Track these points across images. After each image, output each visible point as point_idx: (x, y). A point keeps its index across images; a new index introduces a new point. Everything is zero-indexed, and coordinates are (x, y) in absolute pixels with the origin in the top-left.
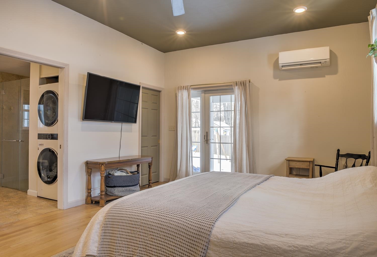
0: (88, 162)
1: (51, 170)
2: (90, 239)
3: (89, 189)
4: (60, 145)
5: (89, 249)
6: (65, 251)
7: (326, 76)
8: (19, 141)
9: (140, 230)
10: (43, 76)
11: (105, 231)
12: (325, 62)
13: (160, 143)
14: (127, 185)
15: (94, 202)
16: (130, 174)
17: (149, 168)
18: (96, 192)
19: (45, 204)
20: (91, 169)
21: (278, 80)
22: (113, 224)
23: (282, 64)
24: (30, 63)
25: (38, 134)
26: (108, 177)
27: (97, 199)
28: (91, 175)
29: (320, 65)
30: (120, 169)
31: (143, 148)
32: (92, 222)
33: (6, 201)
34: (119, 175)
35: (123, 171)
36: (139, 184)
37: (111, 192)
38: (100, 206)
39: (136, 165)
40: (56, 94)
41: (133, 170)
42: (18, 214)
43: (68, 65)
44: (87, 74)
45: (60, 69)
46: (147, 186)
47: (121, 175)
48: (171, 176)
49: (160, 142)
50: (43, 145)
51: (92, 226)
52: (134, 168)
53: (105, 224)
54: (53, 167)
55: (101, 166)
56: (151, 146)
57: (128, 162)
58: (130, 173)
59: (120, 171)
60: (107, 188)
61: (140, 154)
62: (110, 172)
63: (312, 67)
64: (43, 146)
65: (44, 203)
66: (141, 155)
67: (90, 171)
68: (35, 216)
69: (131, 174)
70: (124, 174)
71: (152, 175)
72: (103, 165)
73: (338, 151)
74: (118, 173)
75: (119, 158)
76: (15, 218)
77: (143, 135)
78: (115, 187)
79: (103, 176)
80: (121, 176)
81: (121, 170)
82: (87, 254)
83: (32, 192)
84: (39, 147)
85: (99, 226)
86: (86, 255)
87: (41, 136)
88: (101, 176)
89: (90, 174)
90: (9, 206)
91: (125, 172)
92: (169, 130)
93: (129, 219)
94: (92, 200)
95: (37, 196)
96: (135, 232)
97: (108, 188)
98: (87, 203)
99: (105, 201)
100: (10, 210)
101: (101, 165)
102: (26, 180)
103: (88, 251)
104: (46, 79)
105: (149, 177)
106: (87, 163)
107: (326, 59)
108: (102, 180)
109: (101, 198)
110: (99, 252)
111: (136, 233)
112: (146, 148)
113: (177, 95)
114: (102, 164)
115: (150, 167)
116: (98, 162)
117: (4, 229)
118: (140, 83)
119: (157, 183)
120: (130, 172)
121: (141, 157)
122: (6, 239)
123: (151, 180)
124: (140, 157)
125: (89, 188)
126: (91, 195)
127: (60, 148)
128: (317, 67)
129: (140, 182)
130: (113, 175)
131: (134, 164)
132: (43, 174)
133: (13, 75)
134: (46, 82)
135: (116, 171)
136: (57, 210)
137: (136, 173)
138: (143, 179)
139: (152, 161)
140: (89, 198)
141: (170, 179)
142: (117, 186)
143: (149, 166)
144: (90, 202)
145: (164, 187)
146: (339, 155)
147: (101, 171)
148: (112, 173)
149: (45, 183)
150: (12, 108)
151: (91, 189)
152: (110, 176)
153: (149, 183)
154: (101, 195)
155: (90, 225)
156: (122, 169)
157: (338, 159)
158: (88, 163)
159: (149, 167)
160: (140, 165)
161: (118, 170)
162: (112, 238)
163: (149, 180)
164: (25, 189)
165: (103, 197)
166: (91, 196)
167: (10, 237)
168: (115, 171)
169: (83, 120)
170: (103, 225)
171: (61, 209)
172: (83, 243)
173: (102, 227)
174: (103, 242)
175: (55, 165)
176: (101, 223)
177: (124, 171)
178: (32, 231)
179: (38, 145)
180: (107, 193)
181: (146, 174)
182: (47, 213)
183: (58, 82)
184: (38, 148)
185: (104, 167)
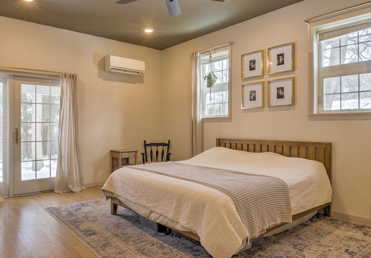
7: (137, 83)
12: (142, 73)
21: (102, 79)
23: (112, 66)
29: (138, 74)
63: (128, 74)
73: (145, 141)
107: (143, 71)
128: (131, 75)
146: (146, 145)
157: (145, 148)
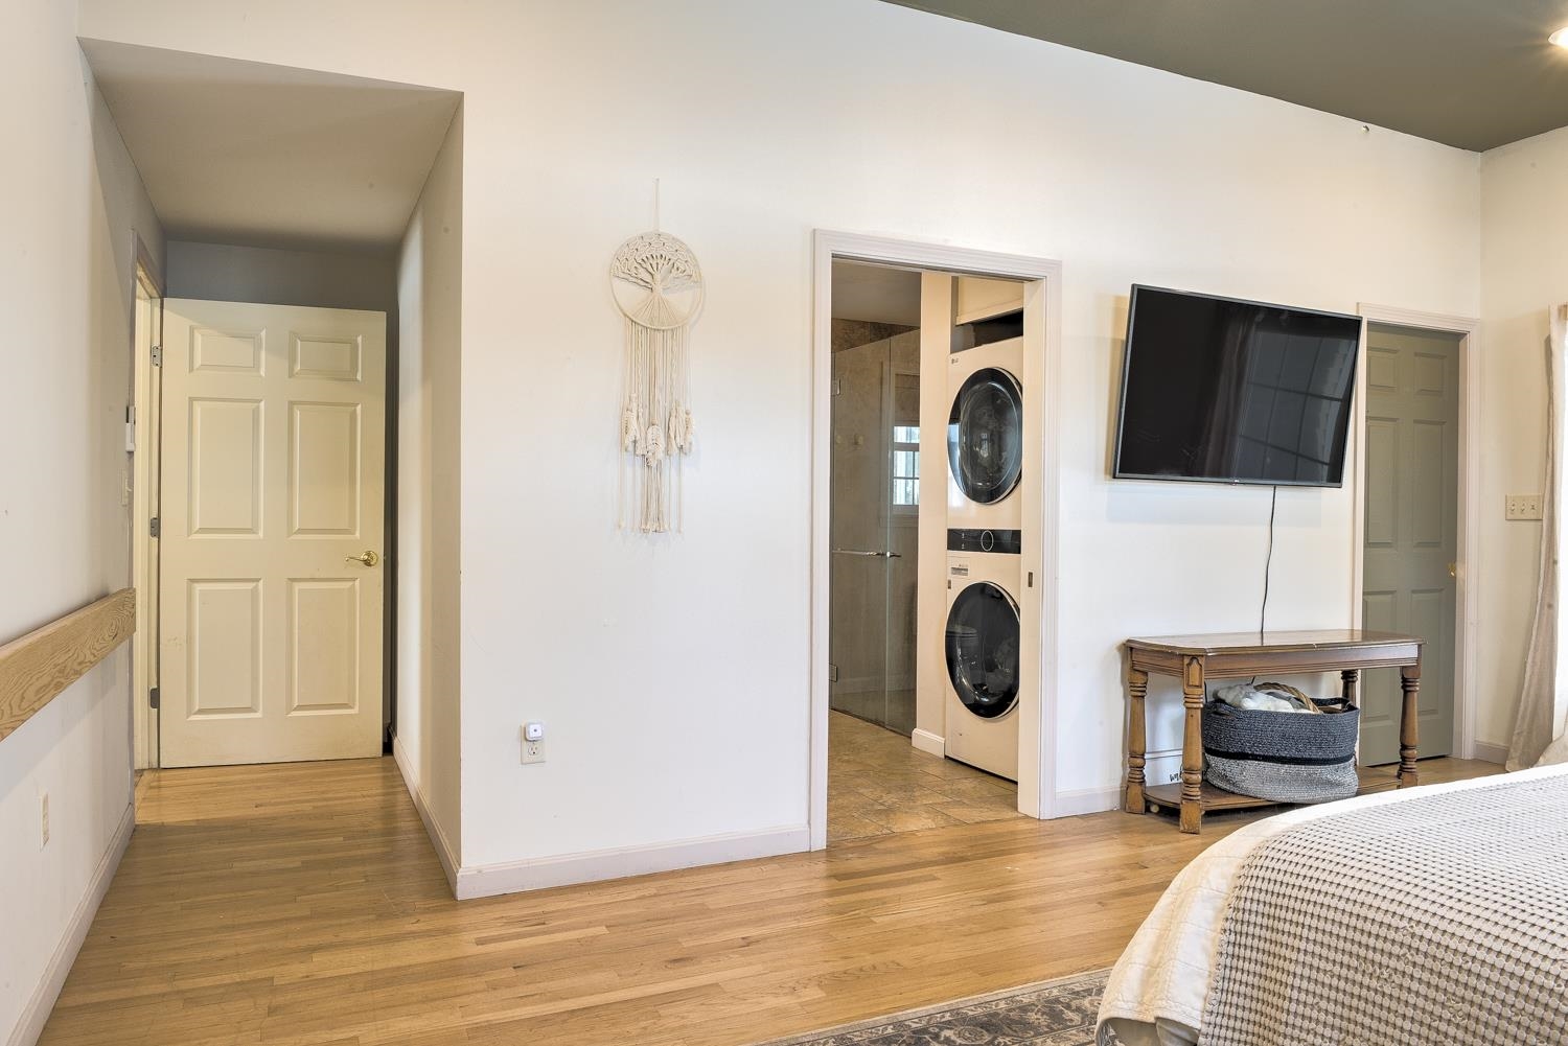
0: (1133, 645)
1: (991, 667)
2: (1173, 956)
3: (1135, 753)
4: (1030, 574)
5: (1169, 995)
6: (1057, 981)
8: (884, 555)
9: (1409, 969)
10: (964, 319)
11: (1238, 937)
13: (1455, 577)
14: (1298, 755)
15: (1154, 809)
16: (1311, 710)
17: (1402, 691)
18: (1166, 768)
19: (974, 788)
20: (1145, 674)
22: (1274, 917)
24: (920, 274)
25: (949, 530)
26: (1216, 713)
27: (1172, 798)
28: (1143, 697)
30: (1266, 685)
31: (1370, 598)
32: (1179, 889)
33: (848, 761)
34: (1263, 708)
35: (1280, 692)
36: (1353, 759)
37: (1225, 778)
38: (1182, 828)
39: (1338, 674)
40: (1013, 381)
41: (1323, 695)
42: (889, 811)
43: (1056, 265)
44: (1128, 295)
45: (1027, 285)
46: (1394, 770)
47: (1272, 710)
48: (1514, 738)
49: (1460, 572)
50: (966, 570)
51: (1180, 907)
52: (1330, 686)
53: (1236, 909)
54: (999, 654)
55: (1189, 664)
56: (1414, 592)
57: (1305, 657)
58: (1311, 705)
59: (1269, 694)
60: (1209, 757)
61: (1358, 626)
62: (1222, 695)
64: (966, 574)
65: (968, 783)
66: (1360, 628)
67: (1139, 679)
68: (943, 827)
69: (1319, 712)
70: (1285, 707)
71: (1416, 720)
72: (1195, 661)
74: (1258, 702)
75: (1260, 636)
76: (881, 823)
77: (1370, 541)
78: (1243, 756)
79: (1195, 706)
80: (1271, 713)
81: (1270, 687)
82: (1161, 1016)
83: (927, 738)
84: (951, 577)
85: (1210, 913)
86: (1158, 1018)
87: (959, 540)
88: (1189, 705)
89: (1140, 694)
90: (858, 777)
91: (1288, 699)
92: (1510, 516)
93: (1349, 907)
94: (1151, 799)
95: (946, 756)
96: (1383, 970)
97: (1213, 760)
98: (1126, 806)
99: (1201, 810)
100: (861, 791)
101: (1186, 661)
102: (908, 694)
103: (1164, 1002)
104: (972, 327)
105: (1403, 731)
106: (1130, 649)
108: (1190, 721)
109: (1187, 797)
110: (1212, 1019)
111: (1386, 975)
112: (1387, 598)
113: (1554, 347)
114: (1194, 657)
115: (1406, 685)
116: (1175, 648)
117: (850, 856)
118: (1358, 304)
119: (1443, 762)
120: (1313, 700)
121: (1360, 636)
122: (858, 889)
123: (1413, 748)
124: (1358, 638)
125: (1138, 749)
126: (1143, 778)
127: (1030, 585)
129: (1357, 749)
130: (1236, 708)
131: (1330, 667)
132: (965, 677)
133: (863, 324)
134: (973, 340)
135: (1251, 689)
136: (1017, 818)
137: (1339, 706)
138: (1370, 735)
139: (1418, 660)
140: (1136, 790)
141: (1512, 750)
142: (1252, 755)
143: (1404, 680)
144: (1141, 805)
145: (1513, 786)
147: (1188, 685)
148: (1229, 697)
149: (972, 710)
150: (861, 440)
151: (1143, 755)
152: (1223, 709)
153: (1403, 758)
154: (1187, 783)
155: (1170, 900)
156: (1275, 686)
158: (1132, 649)
159: (1403, 687)
160: (1359, 672)
161: (1258, 688)
162: (1273, 974)
163: (1404, 747)
164: (905, 724)
165: (1196, 791)
166: (1143, 782)
167: (870, 887)
168: (1244, 692)
169: (1114, 477)
170: (1230, 913)
171: (1030, 815)
172: (1142, 967)
173: (1223, 916)
174: (1226, 981)
175: (1005, 647)
176: (1220, 903)
177: (1288, 695)
178: (935, 879)
179: (950, 570)
180: (1209, 777)
181: (1386, 717)
182: (983, 822)
183: (1021, 334)
184: (950, 582)
185: (1201, 669)
